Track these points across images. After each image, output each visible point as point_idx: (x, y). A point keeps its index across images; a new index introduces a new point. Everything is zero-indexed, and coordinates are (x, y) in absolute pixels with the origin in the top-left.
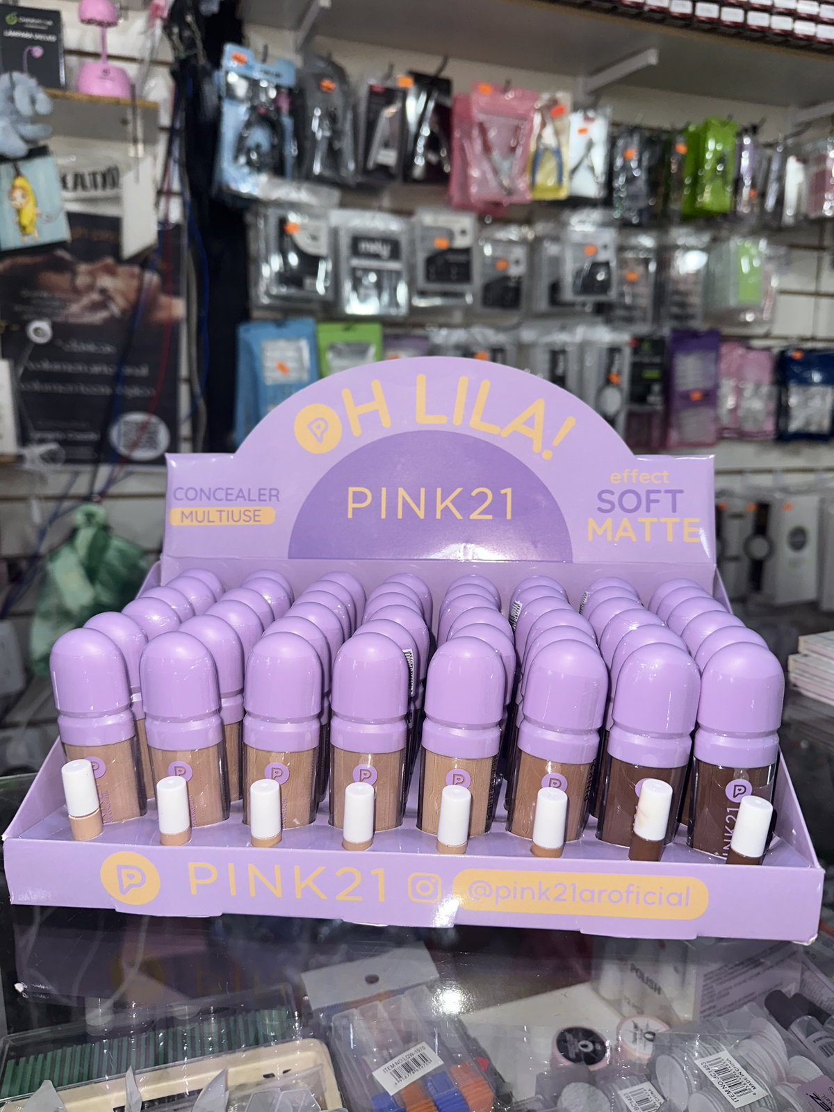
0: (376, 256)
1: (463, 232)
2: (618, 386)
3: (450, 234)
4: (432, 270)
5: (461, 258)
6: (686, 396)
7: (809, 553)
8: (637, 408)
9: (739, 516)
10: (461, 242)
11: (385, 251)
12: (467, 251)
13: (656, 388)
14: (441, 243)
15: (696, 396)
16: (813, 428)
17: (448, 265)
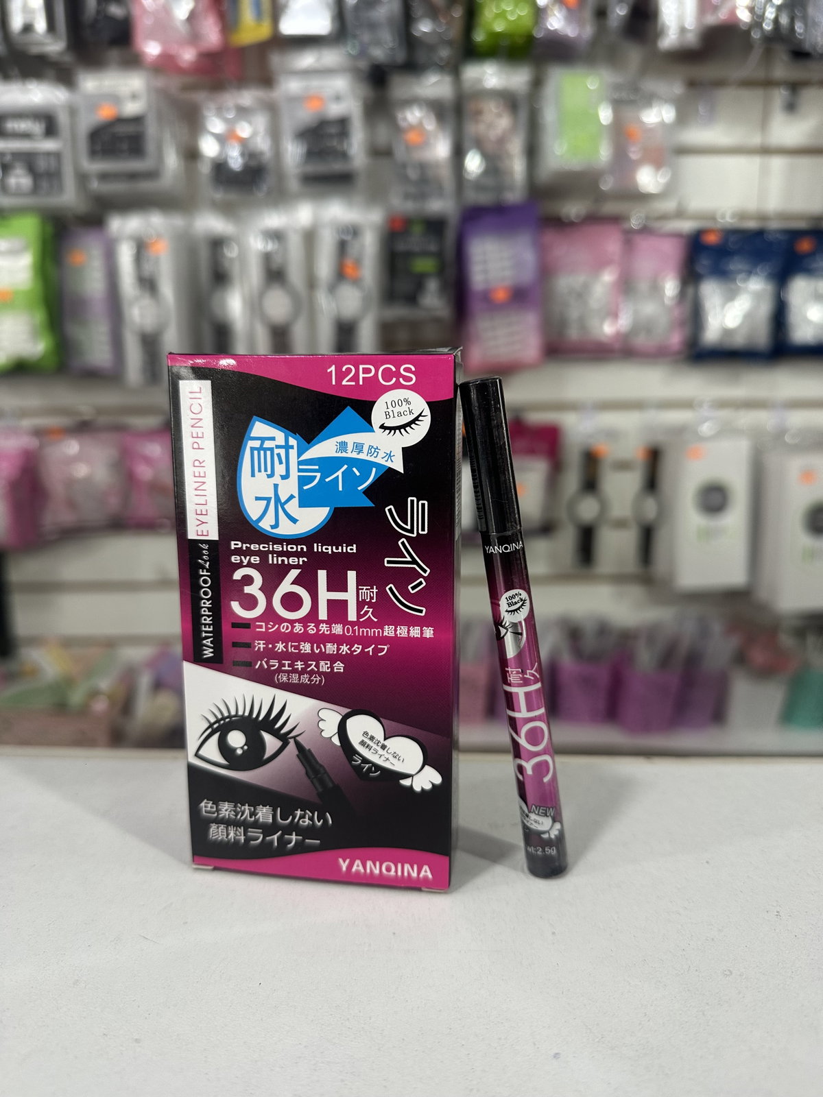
0: (26, 136)
1: (134, 97)
2: (356, 282)
3: (116, 99)
4: (98, 147)
5: (130, 129)
6: (486, 297)
7: (735, 519)
8: (398, 312)
9: (623, 466)
10: (131, 108)
11: (37, 128)
12: (137, 120)
13: (432, 286)
14: (105, 113)
15: (501, 295)
16: (739, 341)
17: (116, 139)
